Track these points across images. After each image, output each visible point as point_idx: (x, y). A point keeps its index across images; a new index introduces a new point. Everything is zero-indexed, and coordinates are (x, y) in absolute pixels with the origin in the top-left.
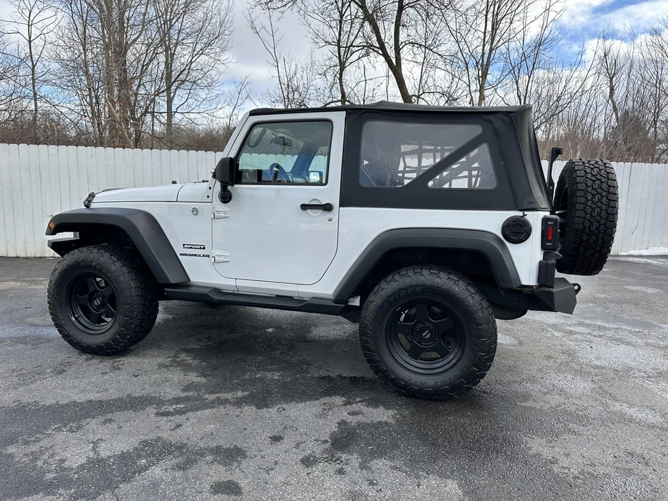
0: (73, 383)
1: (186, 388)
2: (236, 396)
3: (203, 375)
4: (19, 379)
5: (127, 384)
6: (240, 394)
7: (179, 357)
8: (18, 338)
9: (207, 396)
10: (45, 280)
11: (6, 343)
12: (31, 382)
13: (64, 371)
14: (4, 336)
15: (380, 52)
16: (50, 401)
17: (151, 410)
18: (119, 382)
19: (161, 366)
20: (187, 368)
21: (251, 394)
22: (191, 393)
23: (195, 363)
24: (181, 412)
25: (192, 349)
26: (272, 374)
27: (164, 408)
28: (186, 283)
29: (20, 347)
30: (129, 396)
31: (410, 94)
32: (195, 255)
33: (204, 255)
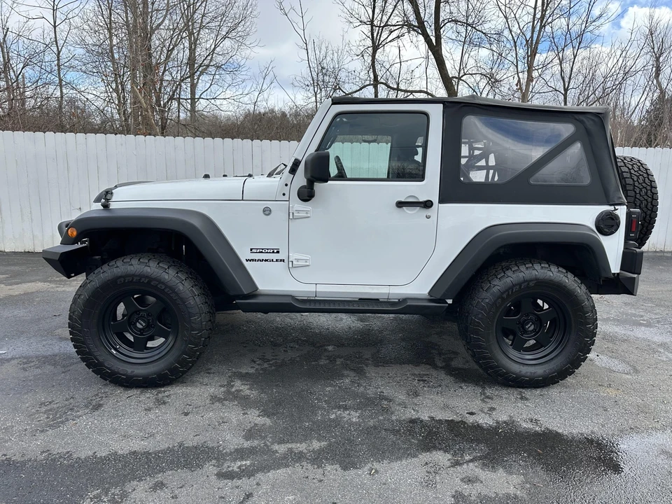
0: (112, 424)
1: (249, 435)
2: (311, 448)
3: (266, 413)
4: (48, 418)
5: (175, 426)
6: (316, 445)
7: (233, 386)
8: (46, 357)
9: (276, 447)
11: (32, 364)
12: (62, 422)
13: (100, 405)
14: (31, 354)
15: (420, 31)
16: (84, 453)
17: (210, 469)
18: (166, 424)
19: (214, 399)
20: (245, 403)
21: (330, 445)
22: (256, 443)
23: (253, 394)
24: (248, 473)
25: (247, 373)
26: (349, 414)
27: (226, 465)
28: (254, 293)
29: (48, 369)
30: (181, 445)
32: (266, 260)
33: (277, 260)
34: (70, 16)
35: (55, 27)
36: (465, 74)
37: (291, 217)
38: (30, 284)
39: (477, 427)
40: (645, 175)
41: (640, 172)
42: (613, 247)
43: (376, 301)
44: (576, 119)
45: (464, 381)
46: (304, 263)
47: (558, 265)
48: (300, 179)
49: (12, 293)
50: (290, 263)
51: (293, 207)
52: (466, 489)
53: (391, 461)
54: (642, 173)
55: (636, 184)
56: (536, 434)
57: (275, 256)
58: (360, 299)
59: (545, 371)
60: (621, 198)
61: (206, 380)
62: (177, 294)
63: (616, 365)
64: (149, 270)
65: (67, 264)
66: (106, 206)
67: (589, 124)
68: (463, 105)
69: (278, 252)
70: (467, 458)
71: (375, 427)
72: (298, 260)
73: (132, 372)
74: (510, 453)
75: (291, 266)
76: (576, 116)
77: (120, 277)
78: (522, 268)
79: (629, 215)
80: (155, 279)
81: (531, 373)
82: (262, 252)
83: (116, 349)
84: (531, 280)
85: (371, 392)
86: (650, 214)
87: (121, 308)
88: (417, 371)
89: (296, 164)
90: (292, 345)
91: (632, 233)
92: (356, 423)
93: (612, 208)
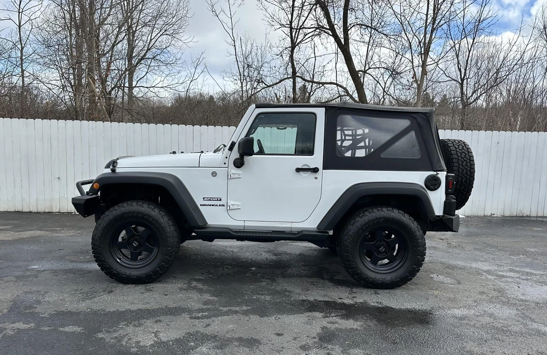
0: (123, 298)
1: (205, 303)
2: (242, 309)
3: (213, 295)
5: (161, 299)
6: (245, 308)
7: (192, 284)
9: (222, 308)
11: (59, 273)
12: (93, 297)
13: (113, 291)
14: (56, 268)
15: (331, 33)
16: (112, 309)
17: (186, 316)
18: (156, 299)
19: (181, 289)
20: (201, 291)
21: (253, 308)
22: (210, 307)
23: (205, 288)
24: (208, 317)
25: (199, 279)
26: (265, 297)
27: (194, 314)
28: (204, 225)
30: (166, 307)
31: (357, 70)
32: (213, 205)
33: (220, 205)
35: (19, 26)
36: (370, 68)
37: (229, 177)
38: (31, 232)
39: (344, 304)
40: (466, 153)
41: (463, 150)
42: (437, 199)
43: (283, 232)
44: (411, 117)
45: (340, 285)
46: (237, 207)
47: (399, 208)
48: (235, 154)
49: (21, 236)
50: (228, 207)
51: (230, 171)
52: (329, 326)
53: (288, 314)
54: (464, 151)
55: (460, 158)
56: (379, 308)
57: (218, 203)
58: (273, 231)
59: (392, 278)
60: (441, 167)
61: (174, 281)
62: (160, 224)
63: (448, 280)
64: (143, 209)
65: (84, 207)
66: (113, 171)
67: (419, 119)
68: (337, 108)
69: (220, 200)
70: (333, 315)
71: (280, 302)
72: (233, 205)
73: (130, 273)
74: (359, 314)
75: (228, 209)
76: (412, 115)
77: (126, 213)
78: (375, 210)
79: (447, 177)
80: (147, 215)
81: (383, 279)
82: (210, 200)
83: (120, 259)
84: (380, 218)
85: (279, 288)
87: (123, 233)
88: (310, 280)
89: (233, 144)
90: (227, 266)
91: (450, 189)
92: (269, 301)
93: (435, 173)
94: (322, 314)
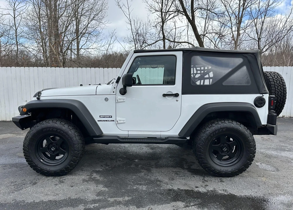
0: (41, 190)
1: (99, 194)
2: (124, 200)
3: (106, 186)
4: (14, 188)
5: (67, 191)
6: (127, 198)
7: (92, 176)
8: (13, 164)
9: (109, 199)
10: (24, 133)
11: (7, 167)
12: (20, 189)
13: (36, 183)
14: (7, 163)
15: (184, 14)
16: (30, 201)
17: (81, 207)
18: (64, 190)
19: (84, 181)
20: (97, 182)
21: (132, 199)
22: (101, 197)
23: (101, 179)
24: (97, 209)
25: (99, 171)
26: (142, 187)
27: (88, 206)
28: (101, 135)
29: (14, 169)
30: (69, 198)
31: (200, 34)
32: (106, 121)
33: (111, 121)
34: (21, 13)
35: (14, 18)
36: (207, 33)
37: (117, 102)
38: (4, 135)
39: (199, 193)
40: (280, 80)
41: (278, 79)
42: (263, 113)
43: (155, 138)
44: (244, 56)
45: (196, 174)
46: (122, 122)
47: (237, 121)
48: (121, 85)
50: (117, 122)
51: (117, 97)
53: (158, 205)
55: (276, 84)
56: (225, 196)
57: (110, 119)
58: (148, 137)
59: (232, 169)
60: (266, 91)
61: (81, 173)
62: (68, 135)
63: (269, 168)
64: (57, 125)
65: (22, 123)
66: (38, 99)
67: (249, 58)
68: (191, 51)
69: (111, 117)
70: (192, 204)
71: (153, 192)
72: (120, 120)
73: (49, 169)
74: (211, 203)
75: (117, 123)
76: (244, 55)
77: (45, 128)
78: (220, 123)
79: (270, 98)
80: (59, 129)
81: (226, 170)
82: (104, 117)
83: (43, 160)
84: (224, 128)
85: (153, 178)
86: (283, 98)
87: (45, 142)
88: (175, 170)
89: (119, 79)
90: (119, 159)
91: (272, 106)
92: (145, 190)
93: (261, 95)
94: (184, 204)
